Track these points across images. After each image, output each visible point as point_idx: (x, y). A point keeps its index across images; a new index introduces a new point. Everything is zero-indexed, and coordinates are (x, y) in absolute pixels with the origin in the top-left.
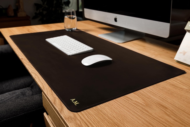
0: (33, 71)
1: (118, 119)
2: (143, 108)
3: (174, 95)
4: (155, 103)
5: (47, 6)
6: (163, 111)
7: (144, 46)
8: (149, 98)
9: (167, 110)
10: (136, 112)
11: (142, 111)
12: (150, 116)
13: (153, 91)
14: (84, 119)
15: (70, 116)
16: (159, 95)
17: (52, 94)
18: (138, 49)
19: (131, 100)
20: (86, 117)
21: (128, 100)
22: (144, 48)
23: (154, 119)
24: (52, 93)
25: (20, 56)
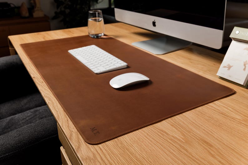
0: (47, 94)
1: (148, 160)
2: (180, 146)
3: (223, 127)
4: (198, 139)
5: (69, 3)
6: (206, 149)
7: (190, 59)
8: (189, 132)
9: (211, 148)
10: (172, 151)
11: (180, 151)
12: (190, 157)
13: (196, 121)
14: (106, 161)
15: (88, 157)
16: (203, 128)
17: (68, 126)
18: (182, 63)
19: (167, 134)
20: (109, 157)
21: (163, 134)
22: (190, 62)
23: (195, 161)
24: (68, 124)
25: (32, 74)
